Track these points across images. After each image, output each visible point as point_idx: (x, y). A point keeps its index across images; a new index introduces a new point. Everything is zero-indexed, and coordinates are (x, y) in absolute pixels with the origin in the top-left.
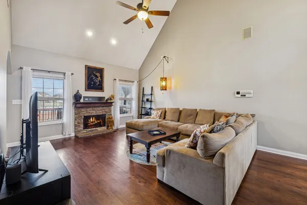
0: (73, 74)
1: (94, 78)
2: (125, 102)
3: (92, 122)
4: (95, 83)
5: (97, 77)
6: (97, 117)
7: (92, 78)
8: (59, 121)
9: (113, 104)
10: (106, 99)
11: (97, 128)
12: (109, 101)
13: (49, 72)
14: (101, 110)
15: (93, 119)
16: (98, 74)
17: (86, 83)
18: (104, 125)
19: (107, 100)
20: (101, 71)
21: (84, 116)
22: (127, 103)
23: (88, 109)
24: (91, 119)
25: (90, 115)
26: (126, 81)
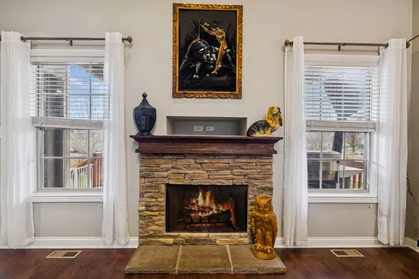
0: (130, 40)
1: (204, 46)
2: (338, 138)
3: (203, 209)
4: (206, 68)
5: (213, 42)
6: (219, 193)
7: (197, 47)
8: (91, 195)
9: (278, 146)
10: (249, 124)
11: (212, 235)
12: (258, 135)
13: (71, 41)
14: (230, 168)
15: (204, 198)
16: (219, 33)
17: (174, 68)
18: (241, 227)
19: (251, 131)
20: (230, 19)
21: (168, 185)
22: (346, 143)
23: (181, 163)
24: (200, 198)
25: (187, 182)
26: (340, 46)
